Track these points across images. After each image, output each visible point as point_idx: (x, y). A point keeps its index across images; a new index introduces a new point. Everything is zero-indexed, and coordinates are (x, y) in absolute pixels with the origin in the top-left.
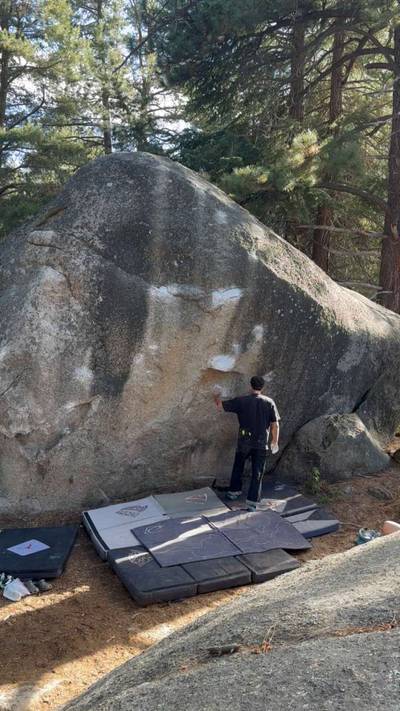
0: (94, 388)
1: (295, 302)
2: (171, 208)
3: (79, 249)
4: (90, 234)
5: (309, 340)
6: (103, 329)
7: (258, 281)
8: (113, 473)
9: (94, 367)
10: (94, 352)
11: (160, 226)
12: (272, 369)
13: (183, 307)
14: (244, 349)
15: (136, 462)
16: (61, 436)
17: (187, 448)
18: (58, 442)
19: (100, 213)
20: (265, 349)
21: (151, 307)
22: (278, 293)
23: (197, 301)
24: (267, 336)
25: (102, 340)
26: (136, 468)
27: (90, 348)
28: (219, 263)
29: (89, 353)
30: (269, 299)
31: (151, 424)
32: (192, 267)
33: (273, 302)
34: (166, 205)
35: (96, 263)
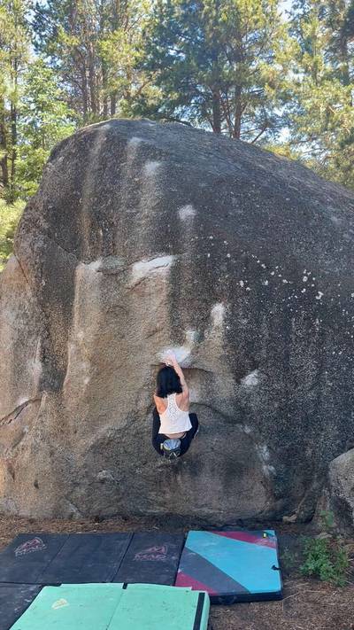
0: (41, 381)
1: (269, 269)
2: (100, 169)
3: (28, 231)
4: (36, 215)
5: (311, 325)
6: (47, 317)
7: (198, 243)
8: (77, 484)
9: (43, 359)
10: (42, 342)
11: (88, 191)
12: (254, 366)
13: (103, 284)
14: (201, 338)
15: (101, 475)
16: (23, 434)
17: (167, 466)
18: (20, 441)
19: (45, 190)
20: (231, 337)
21: (77, 287)
22: (236, 257)
23: (116, 275)
24: (230, 319)
25: (47, 329)
26: (103, 481)
27: (40, 338)
28: (139, 225)
29: (39, 344)
30: (224, 268)
31: (105, 430)
32: (114, 235)
33: (229, 270)
34: (97, 167)
35: (40, 244)
